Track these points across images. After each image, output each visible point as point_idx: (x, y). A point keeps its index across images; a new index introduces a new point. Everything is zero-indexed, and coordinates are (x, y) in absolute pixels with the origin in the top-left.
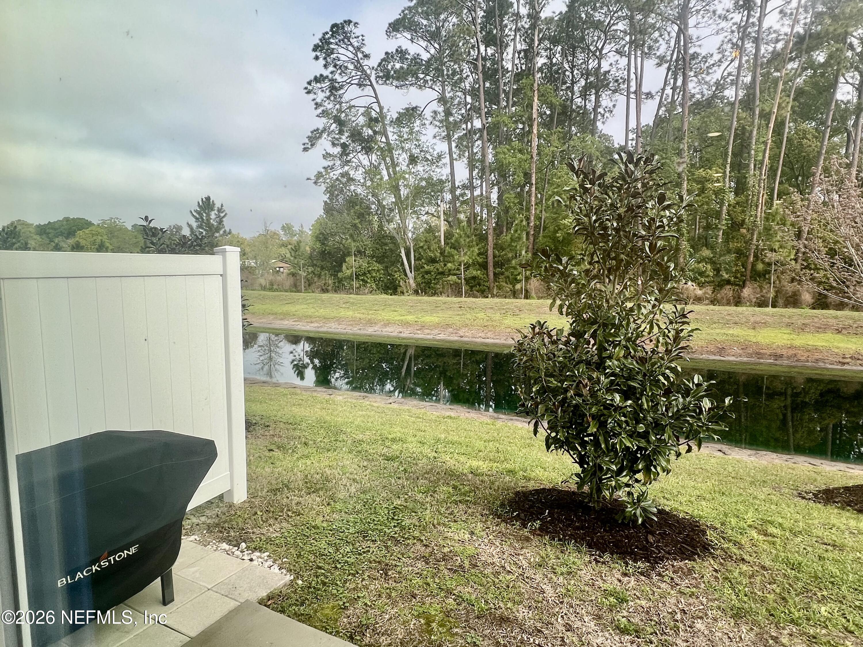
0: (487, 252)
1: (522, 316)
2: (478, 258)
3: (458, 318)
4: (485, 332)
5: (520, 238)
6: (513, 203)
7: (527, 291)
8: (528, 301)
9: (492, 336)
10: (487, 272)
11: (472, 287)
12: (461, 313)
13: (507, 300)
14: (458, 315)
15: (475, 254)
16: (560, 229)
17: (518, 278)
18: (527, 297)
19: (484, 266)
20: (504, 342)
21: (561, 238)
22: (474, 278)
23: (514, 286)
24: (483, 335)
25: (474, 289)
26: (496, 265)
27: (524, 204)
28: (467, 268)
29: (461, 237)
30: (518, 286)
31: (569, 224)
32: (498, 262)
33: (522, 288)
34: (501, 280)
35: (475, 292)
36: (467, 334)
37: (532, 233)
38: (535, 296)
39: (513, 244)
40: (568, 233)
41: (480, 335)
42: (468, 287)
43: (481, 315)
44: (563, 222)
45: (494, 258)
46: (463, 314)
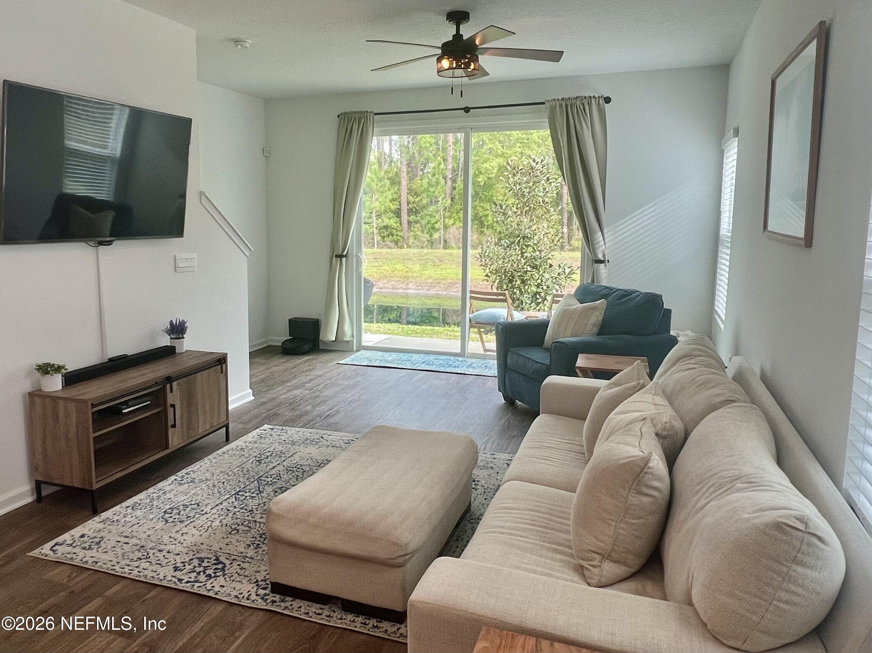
0: (400, 197)
1: (443, 267)
2: (391, 205)
3: (375, 270)
4: (406, 283)
5: (438, 183)
6: (429, 142)
7: (445, 241)
8: (448, 251)
9: (413, 287)
10: (400, 220)
11: (383, 237)
12: (377, 264)
13: (425, 251)
14: (375, 266)
15: (388, 200)
16: (481, 173)
17: (437, 226)
18: (445, 248)
19: (398, 213)
20: (427, 292)
21: (482, 184)
22: (386, 227)
23: (431, 236)
24: (403, 286)
25: (386, 239)
26: (410, 211)
27: (440, 143)
28: (379, 216)
29: (373, 181)
30: (436, 236)
31: (491, 168)
32: (412, 210)
33: (440, 237)
34: (416, 229)
35: (388, 243)
36: (386, 285)
37: (450, 176)
38: (454, 245)
39: (430, 189)
40: (489, 178)
41: (401, 286)
42: (379, 238)
43: (399, 267)
44: (485, 165)
45: (408, 205)
46: (380, 266)
